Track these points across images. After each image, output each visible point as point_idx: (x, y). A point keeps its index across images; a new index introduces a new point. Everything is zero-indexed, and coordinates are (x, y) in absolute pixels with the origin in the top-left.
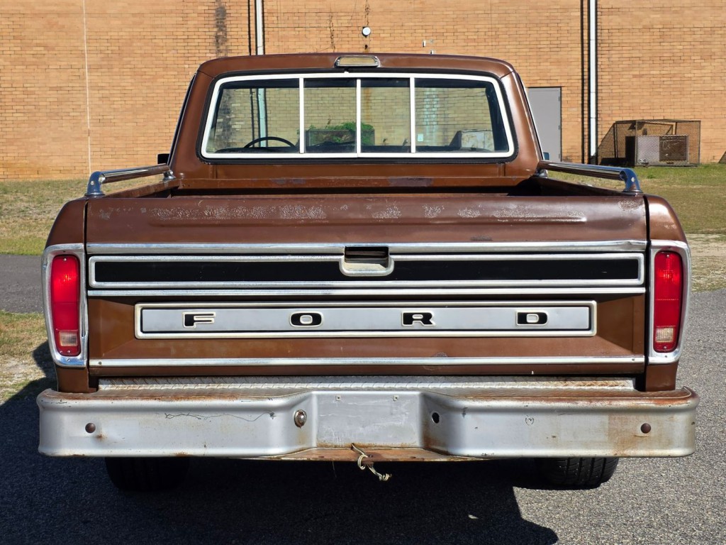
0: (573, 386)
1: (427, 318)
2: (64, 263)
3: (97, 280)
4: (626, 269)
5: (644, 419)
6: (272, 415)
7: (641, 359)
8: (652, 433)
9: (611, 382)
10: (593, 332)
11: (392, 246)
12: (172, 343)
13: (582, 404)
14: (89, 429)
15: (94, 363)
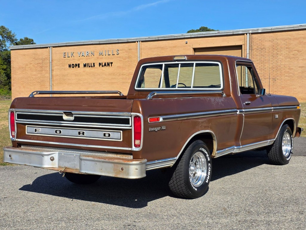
0: (119, 156)
1: (83, 133)
2: (12, 114)
3: (17, 118)
4: (126, 121)
5: (122, 166)
6: (43, 156)
7: (130, 149)
8: (124, 170)
9: (128, 156)
10: (121, 140)
11: (73, 112)
12: (33, 136)
13: (107, 160)
14: (10, 156)
15: (17, 140)
